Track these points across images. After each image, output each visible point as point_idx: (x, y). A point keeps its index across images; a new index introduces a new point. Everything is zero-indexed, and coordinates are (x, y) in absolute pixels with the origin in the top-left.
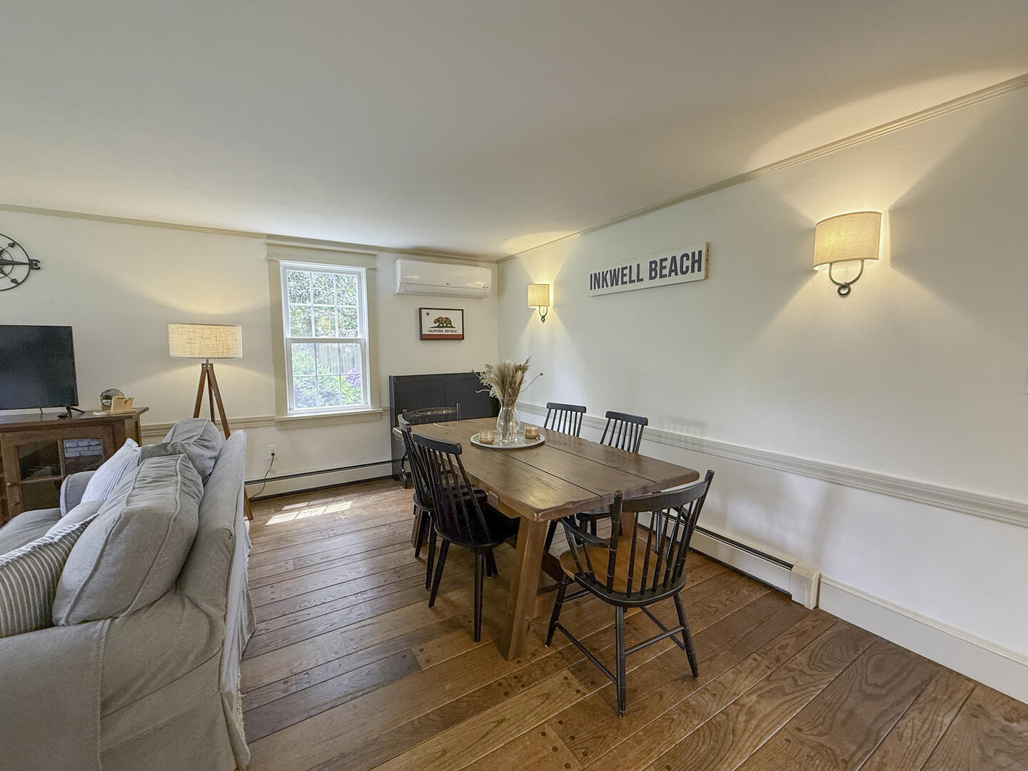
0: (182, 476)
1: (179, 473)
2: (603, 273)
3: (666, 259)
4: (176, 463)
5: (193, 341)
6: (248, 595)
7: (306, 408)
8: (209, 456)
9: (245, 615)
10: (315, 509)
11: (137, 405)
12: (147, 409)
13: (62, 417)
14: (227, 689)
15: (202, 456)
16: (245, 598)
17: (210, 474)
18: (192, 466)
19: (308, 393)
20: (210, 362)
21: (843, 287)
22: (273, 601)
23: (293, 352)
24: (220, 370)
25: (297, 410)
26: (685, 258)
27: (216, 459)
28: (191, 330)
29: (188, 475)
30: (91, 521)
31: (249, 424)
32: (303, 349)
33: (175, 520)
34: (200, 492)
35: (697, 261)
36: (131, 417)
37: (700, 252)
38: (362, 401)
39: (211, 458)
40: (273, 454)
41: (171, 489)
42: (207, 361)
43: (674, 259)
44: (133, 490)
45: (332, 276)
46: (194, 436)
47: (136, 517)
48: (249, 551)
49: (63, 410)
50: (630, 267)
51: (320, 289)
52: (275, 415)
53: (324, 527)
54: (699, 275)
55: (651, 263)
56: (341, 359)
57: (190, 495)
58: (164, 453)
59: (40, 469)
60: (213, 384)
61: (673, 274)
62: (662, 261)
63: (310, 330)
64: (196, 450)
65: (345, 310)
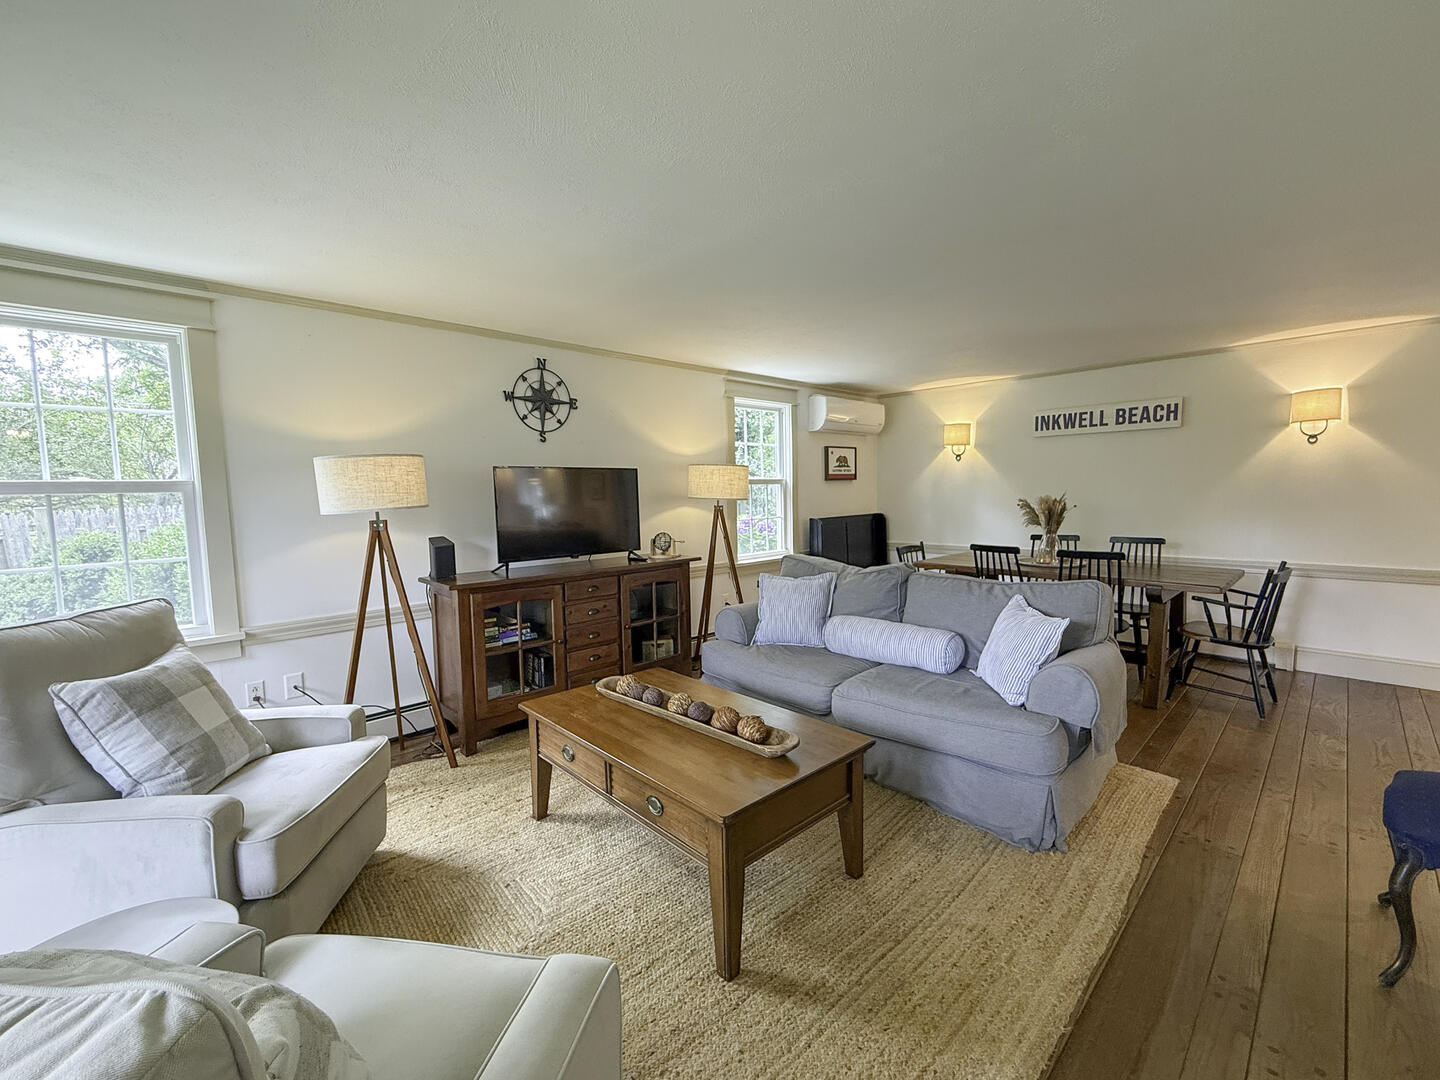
2: (1054, 416)
3: (1137, 408)
21: (1311, 437)
26: (1159, 409)
35: (1173, 412)
37: (1176, 405)
42: (718, 502)
43: (1146, 409)
50: (1091, 413)
54: (1172, 423)
55: (1118, 411)
61: (1145, 421)
62: (1131, 410)
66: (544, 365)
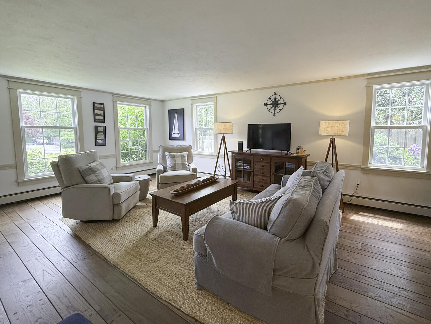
0: (314, 187)
1: (313, 186)
4: (312, 180)
5: (328, 128)
6: (335, 252)
7: (379, 164)
8: (327, 180)
9: (333, 260)
10: (378, 220)
11: (307, 153)
12: (310, 155)
13: (286, 154)
14: (317, 297)
15: (324, 179)
16: (334, 252)
17: (326, 188)
18: (319, 183)
19: (382, 156)
20: (334, 138)
22: (348, 260)
23: (375, 134)
24: (338, 141)
25: (374, 164)
27: (330, 182)
28: (328, 123)
29: (316, 187)
30: (282, 196)
31: (348, 167)
32: (382, 132)
33: (305, 208)
34: (320, 196)
36: (304, 157)
38: (419, 165)
39: (327, 181)
40: (358, 184)
41: (308, 192)
42: (333, 137)
44: (296, 188)
45: (406, 90)
46: (322, 170)
47: (292, 202)
48: (340, 228)
49: (286, 152)
51: (397, 98)
52: (361, 165)
53: (382, 233)
56: (406, 138)
57: (315, 197)
58: (309, 175)
59: (279, 171)
60: (334, 148)
63: (387, 122)
64: (322, 176)
65: (413, 109)
66: (276, 94)
